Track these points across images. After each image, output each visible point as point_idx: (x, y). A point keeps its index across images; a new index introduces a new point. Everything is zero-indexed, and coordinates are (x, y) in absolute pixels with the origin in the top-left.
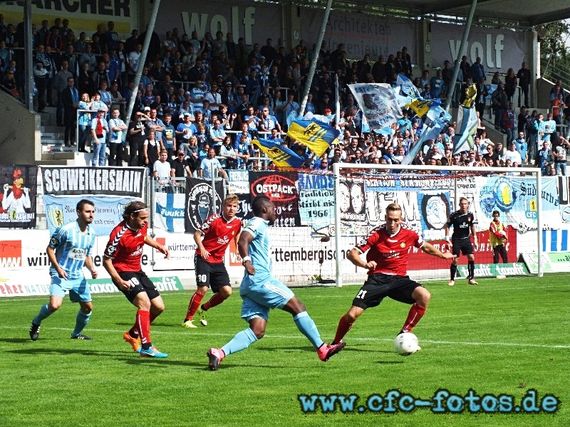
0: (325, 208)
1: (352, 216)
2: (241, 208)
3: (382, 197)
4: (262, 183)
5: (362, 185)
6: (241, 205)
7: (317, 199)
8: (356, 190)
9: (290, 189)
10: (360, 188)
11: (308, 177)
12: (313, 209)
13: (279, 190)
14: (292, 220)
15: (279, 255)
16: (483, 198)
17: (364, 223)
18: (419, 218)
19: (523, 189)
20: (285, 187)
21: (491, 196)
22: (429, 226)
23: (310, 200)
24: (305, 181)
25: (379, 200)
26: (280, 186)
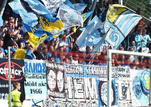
0: (40, 88)
1: (57, 94)
3: (75, 81)
5: (63, 72)
7: (35, 80)
8: (60, 74)
9: (20, 72)
10: (62, 74)
11: (30, 64)
12: (33, 88)
13: (13, 72)
18: (97, 98)
20: (16, 70)
21: (139, 84)
24: (28, 67)
25: (73, 83)
26: (13, 70)
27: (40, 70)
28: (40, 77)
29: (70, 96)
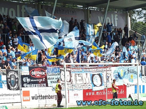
0: (56, 80)
2: (26, 80)
3: (77, 76)
4: (33, 71)
5: (70, 72)
6: (26, 79)
7: (53, 77)
9: (44, 73)
13: (40, 73)
14: (45, 84)
15: (41, 97)
16: (114, 75)
17: (71, 85)
18: (91, 83)
19: (128, 71)
20: (42, 72)
21: (117, 74)
22: (95, 86)
23: (51, 77)
24: (49, 70)
25: (76, 77)
26: (40, 72)
27: (56, 71)
28: (56, 75)
29: (74, 83)
